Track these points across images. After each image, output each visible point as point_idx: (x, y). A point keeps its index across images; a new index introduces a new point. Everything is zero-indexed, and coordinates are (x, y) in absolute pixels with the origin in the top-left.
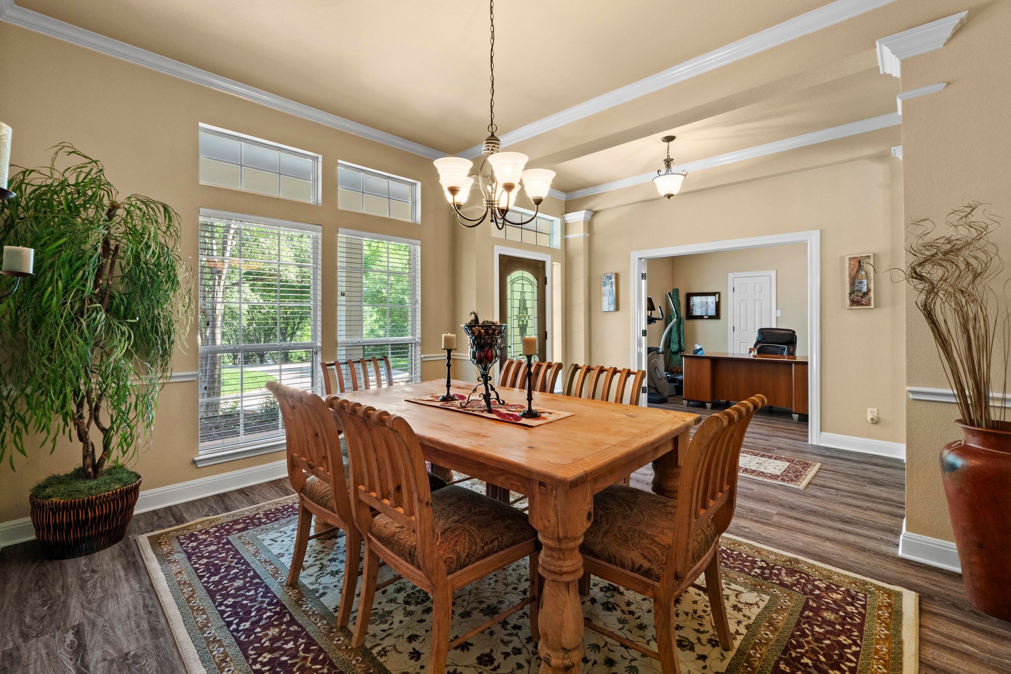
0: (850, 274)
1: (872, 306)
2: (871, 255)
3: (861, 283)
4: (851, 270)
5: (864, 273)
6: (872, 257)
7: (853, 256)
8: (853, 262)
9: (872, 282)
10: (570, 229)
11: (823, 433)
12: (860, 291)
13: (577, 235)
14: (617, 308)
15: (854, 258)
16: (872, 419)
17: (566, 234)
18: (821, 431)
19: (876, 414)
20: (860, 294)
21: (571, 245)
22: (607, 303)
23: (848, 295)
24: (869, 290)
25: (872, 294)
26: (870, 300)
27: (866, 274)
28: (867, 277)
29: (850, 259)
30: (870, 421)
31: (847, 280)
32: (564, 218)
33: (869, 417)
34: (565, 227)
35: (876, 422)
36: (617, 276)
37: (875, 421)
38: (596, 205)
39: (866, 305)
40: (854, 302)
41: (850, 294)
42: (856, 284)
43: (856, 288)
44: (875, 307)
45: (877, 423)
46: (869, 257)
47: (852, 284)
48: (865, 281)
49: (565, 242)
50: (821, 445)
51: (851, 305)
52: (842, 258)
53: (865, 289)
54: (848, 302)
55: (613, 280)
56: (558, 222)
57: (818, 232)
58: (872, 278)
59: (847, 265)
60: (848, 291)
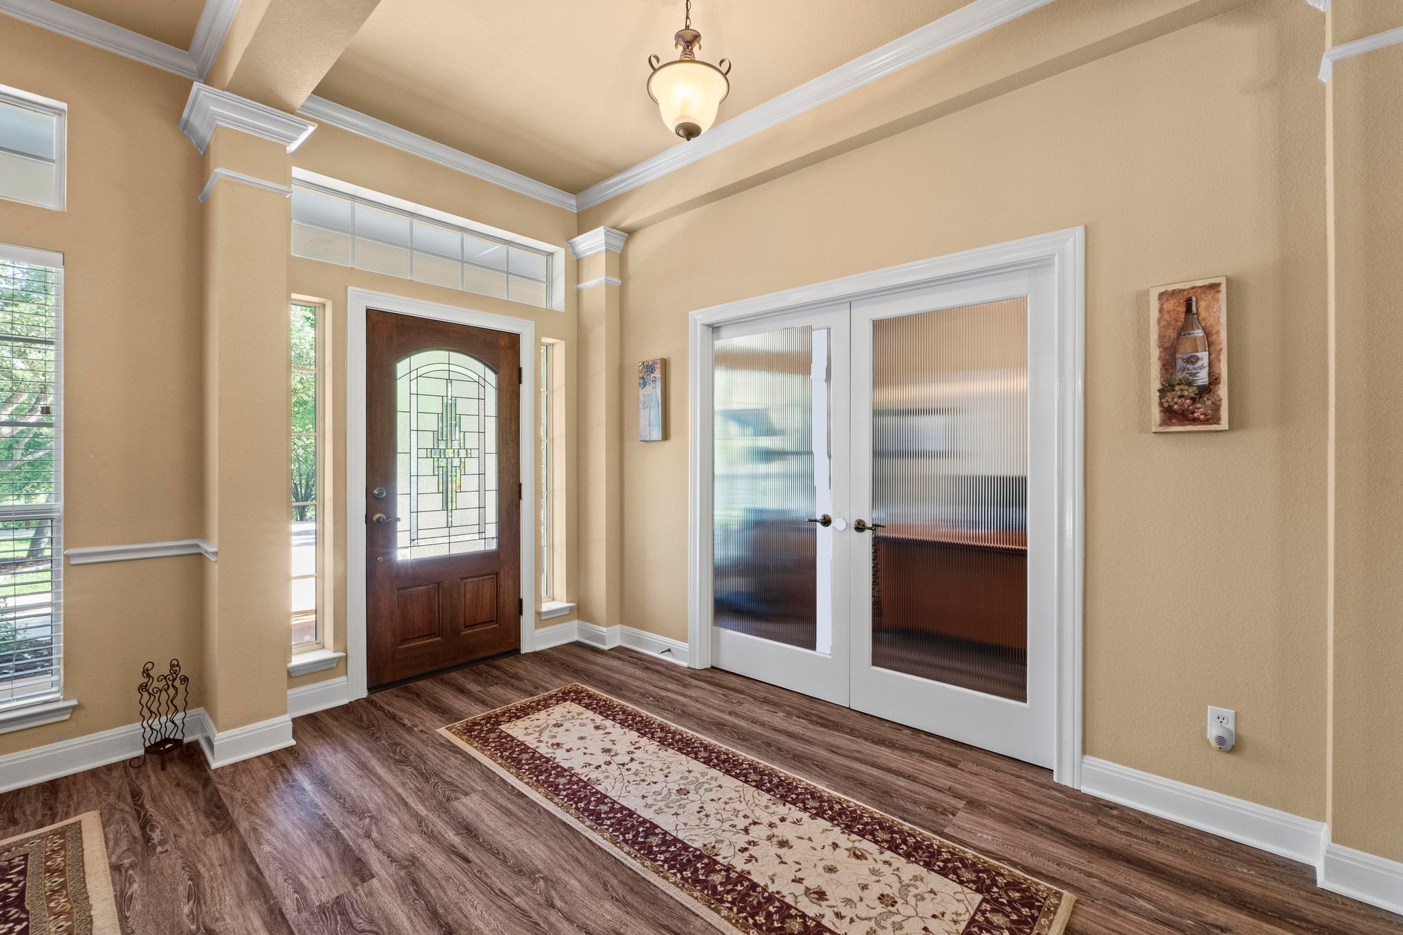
0: (1161, 337)
1: (1224, 424)
2: (1222, 280)
3: (1192, 360)
4: (1164, 326)
5: (1199, 333)
6: (1223, 288)
7: (1170, 288)
8: (1169, 306)
9: (1224, 357)
10: (585, 271)
11: (1089, 759)
12: (1190, 384)
13: (596, 280)
14: (666, 436)
15: (1174, 293)
16: (1221, 740)
17: (578, 281)
18: (1084, 751)
19: (1231, 726)
20: (1190, 392)
21: (587, 301)
22: (648, 421)
23: (1155, 396)
24: (1214, 380)
25: (1223, 391)
26: (1216, 407)
27: (1208, 334)
28: (1210, 344)
29: (1161, 295)
30: (1213, 743)
31: (1155, 353)
32: (572, 246)
33: (1213, 732)
34: (576, 266)
35: (1232, 746)
36: (665, 364)
37: (1229, 745)
38: (629, 216)
39: (1207, 421)
40: (1171, 415)
41: (1162, 392)
42: (1180, 364)
43: (1179, 376)
44: (1232, 427)
45: (1234, 750)
46: (1214, 287)
47: (1168, 364)
48: (1204, 356)
49: (575, 297)
50: (1085, 789)
51: (1164, 423)
52: (1141, 298)
53: (1203, 378)
54: (1156, 414)
55: (657, 374)
56: (560, 254)
57: (1079, 232)
58: (1224, 345)
59: (1154, 314)
60: (1156, 385)
